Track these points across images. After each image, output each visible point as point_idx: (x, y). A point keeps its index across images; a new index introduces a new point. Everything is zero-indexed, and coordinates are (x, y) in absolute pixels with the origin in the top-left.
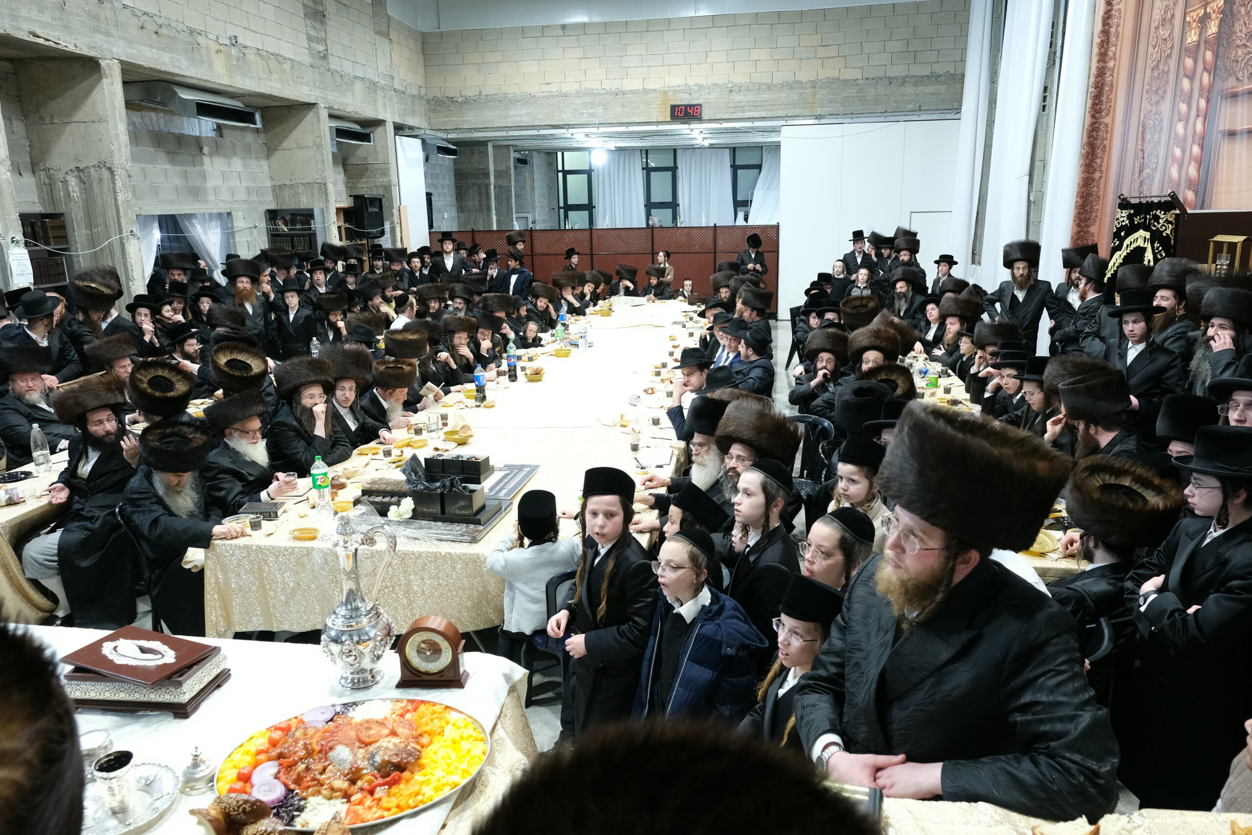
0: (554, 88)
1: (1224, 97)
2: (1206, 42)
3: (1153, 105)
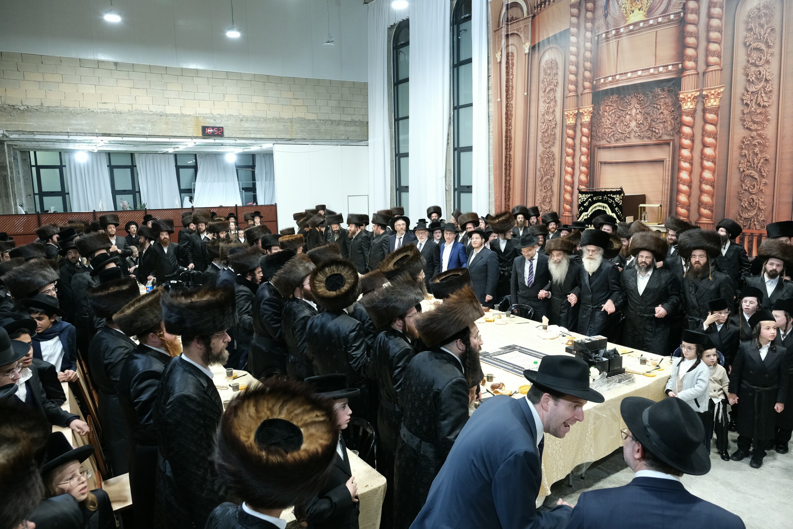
0: (110, 107)
1: (600, 148)
2: (581, 124)
3: (546, 148)
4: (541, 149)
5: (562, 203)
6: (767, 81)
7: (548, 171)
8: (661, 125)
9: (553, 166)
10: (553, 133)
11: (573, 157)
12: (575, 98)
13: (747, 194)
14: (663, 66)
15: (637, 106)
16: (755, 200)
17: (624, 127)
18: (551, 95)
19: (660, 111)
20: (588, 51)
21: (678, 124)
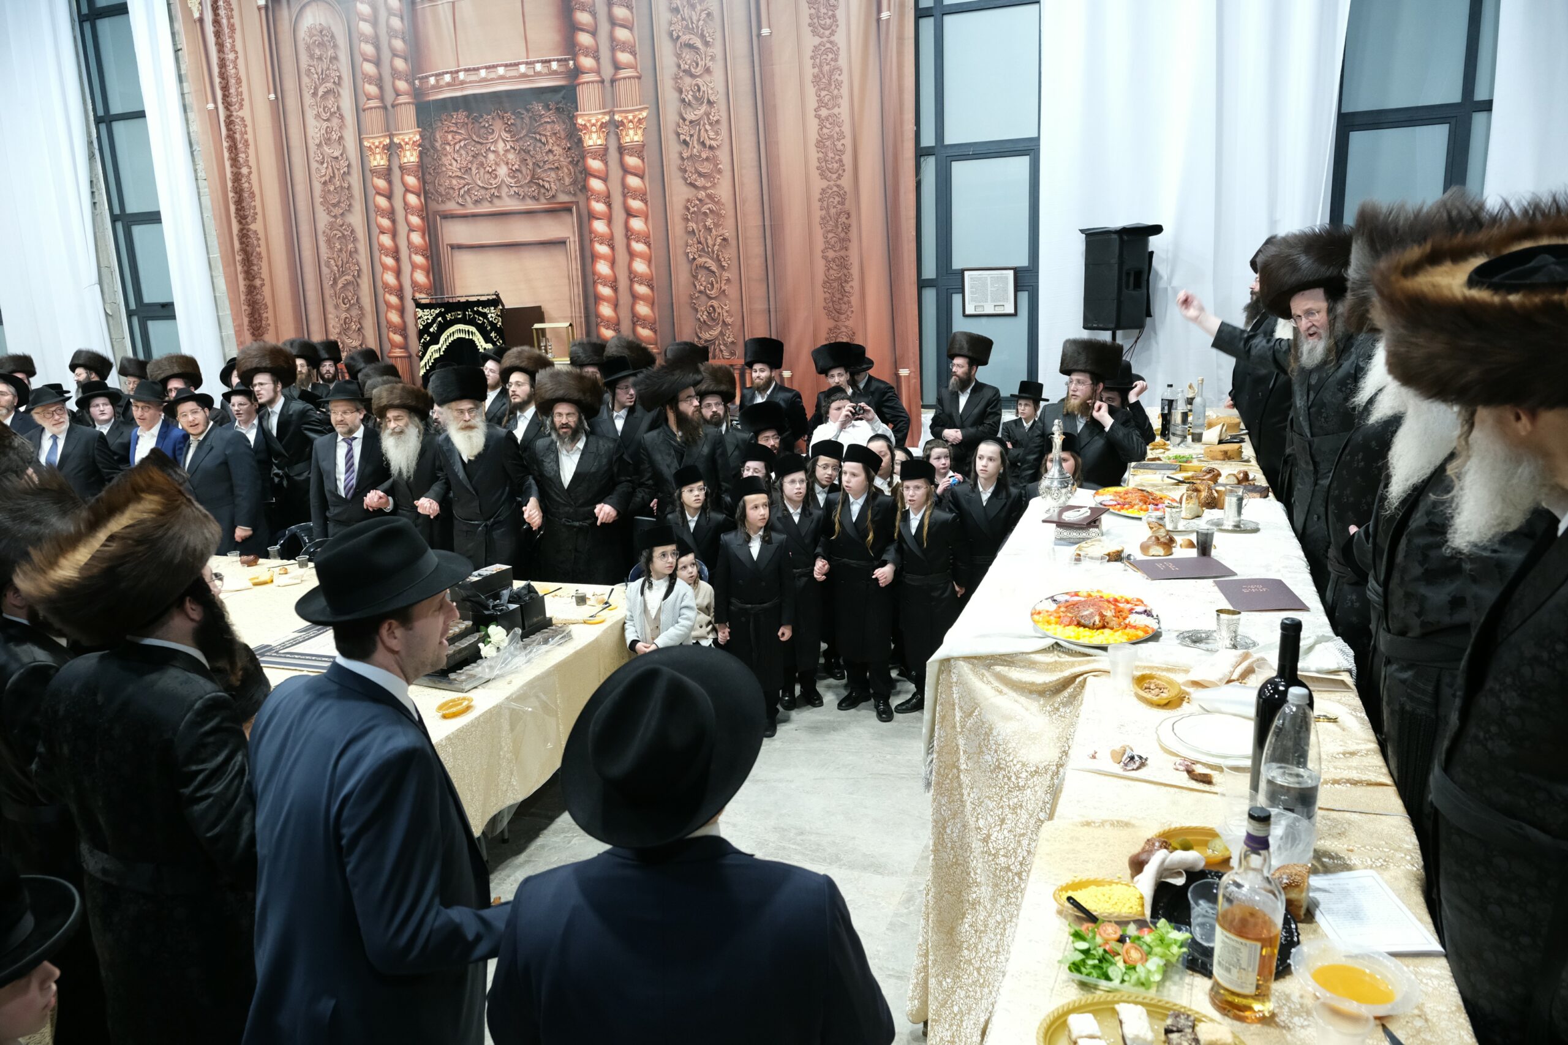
1: (448, 216)
2: (401, 168)
3: (335, 217)
4: (323, 219)
5: (384, 331)
6: (710, 102)
7: (346, 263)
8: (553, 175)
9: (355, 255)
10: (346, 185)
11: (394, 235)
12: (380, 113)
13: (703, 298)
14: (543, 62)
15: (505, 135)
16: (717, 309)
17: (487, 176)
18: (330, 102)
19: (547, 148)
20: (395, 15)
21: (581, 173)
